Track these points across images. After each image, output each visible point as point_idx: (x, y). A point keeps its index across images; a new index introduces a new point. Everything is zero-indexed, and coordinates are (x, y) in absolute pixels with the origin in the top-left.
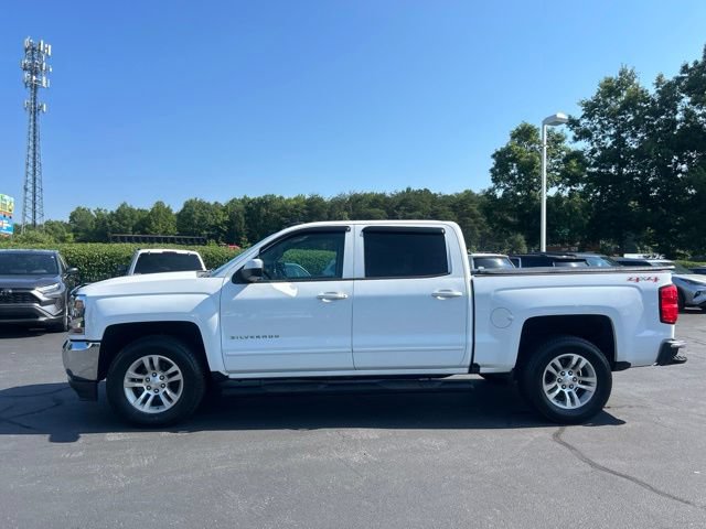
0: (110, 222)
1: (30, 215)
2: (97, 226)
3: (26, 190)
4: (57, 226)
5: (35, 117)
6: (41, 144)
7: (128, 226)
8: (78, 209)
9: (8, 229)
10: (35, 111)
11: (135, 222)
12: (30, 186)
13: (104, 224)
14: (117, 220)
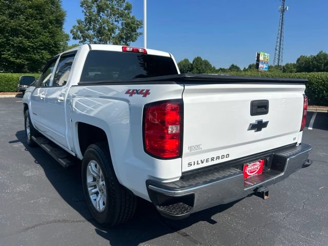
0: (312, 62)
1: (277, 61)
2: (305, 64)
3: (276, 50)
4: (289, 66)
5: (283, 14)
6: (284, 27)
7: (321, 63)
8: (301, 56)
9: (266, 68)
10: (283, 11)
11: (326, 61)
12: (278, 48)
13: (309, 63)
14: (316, 60)
